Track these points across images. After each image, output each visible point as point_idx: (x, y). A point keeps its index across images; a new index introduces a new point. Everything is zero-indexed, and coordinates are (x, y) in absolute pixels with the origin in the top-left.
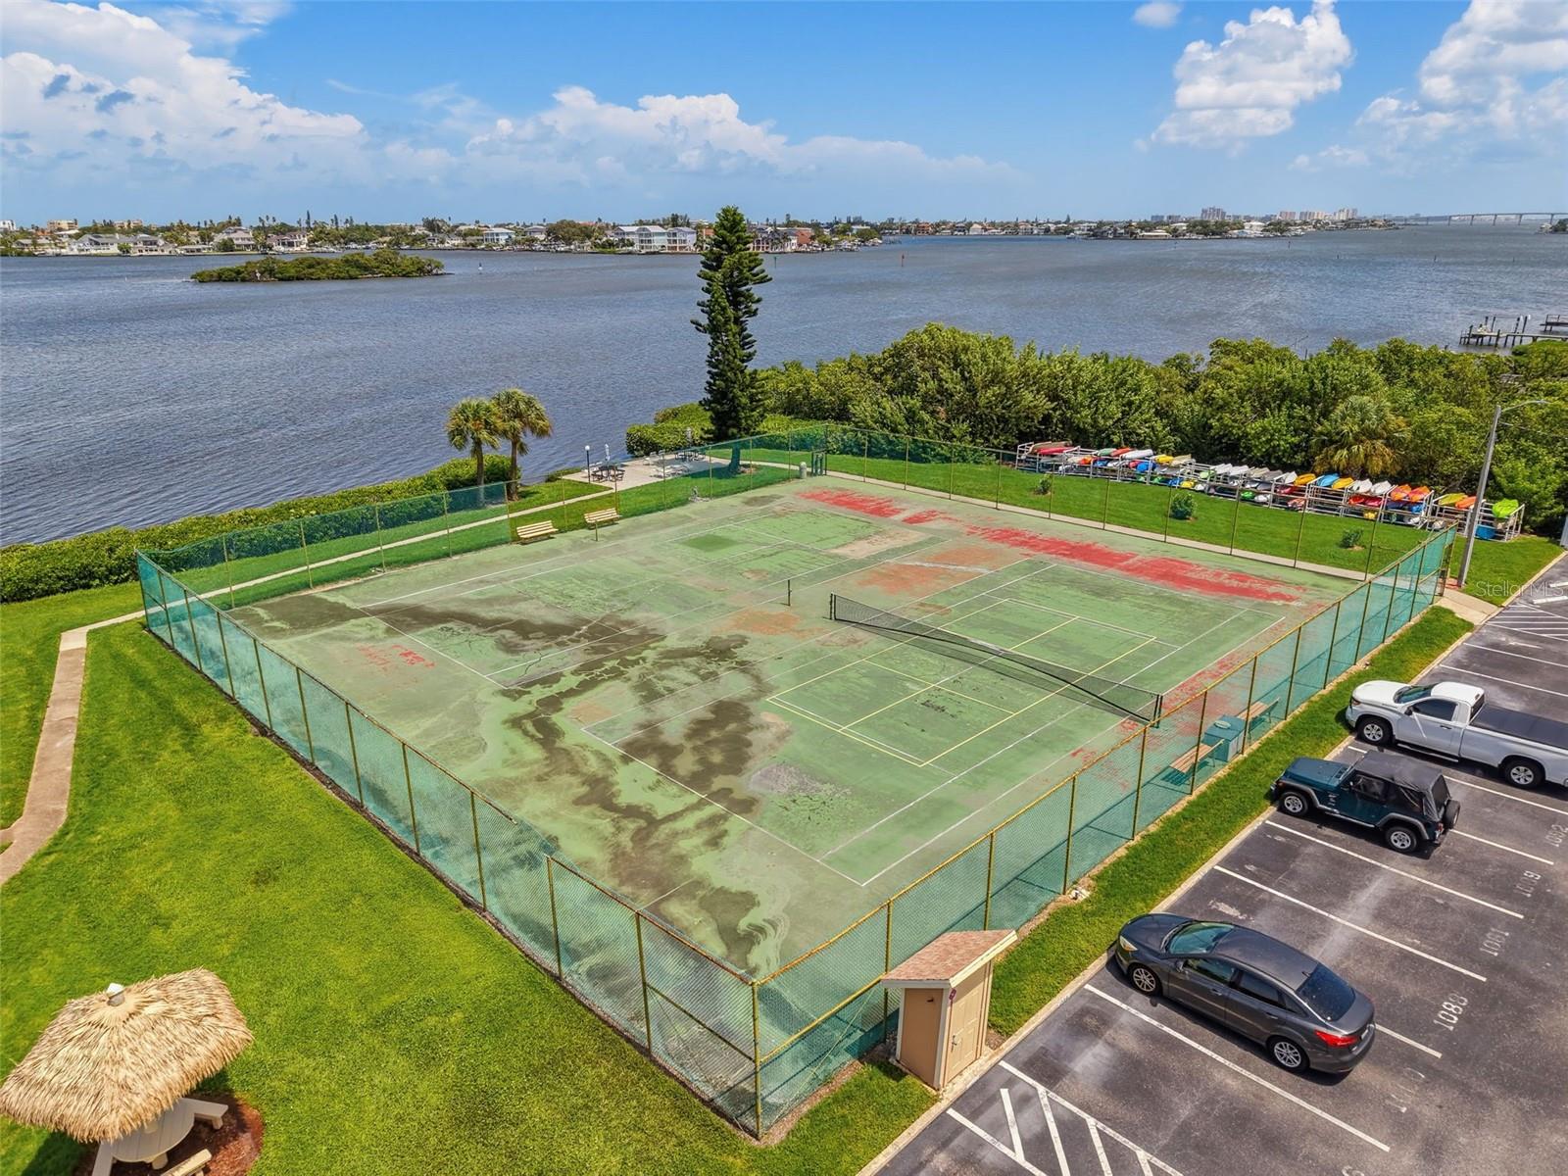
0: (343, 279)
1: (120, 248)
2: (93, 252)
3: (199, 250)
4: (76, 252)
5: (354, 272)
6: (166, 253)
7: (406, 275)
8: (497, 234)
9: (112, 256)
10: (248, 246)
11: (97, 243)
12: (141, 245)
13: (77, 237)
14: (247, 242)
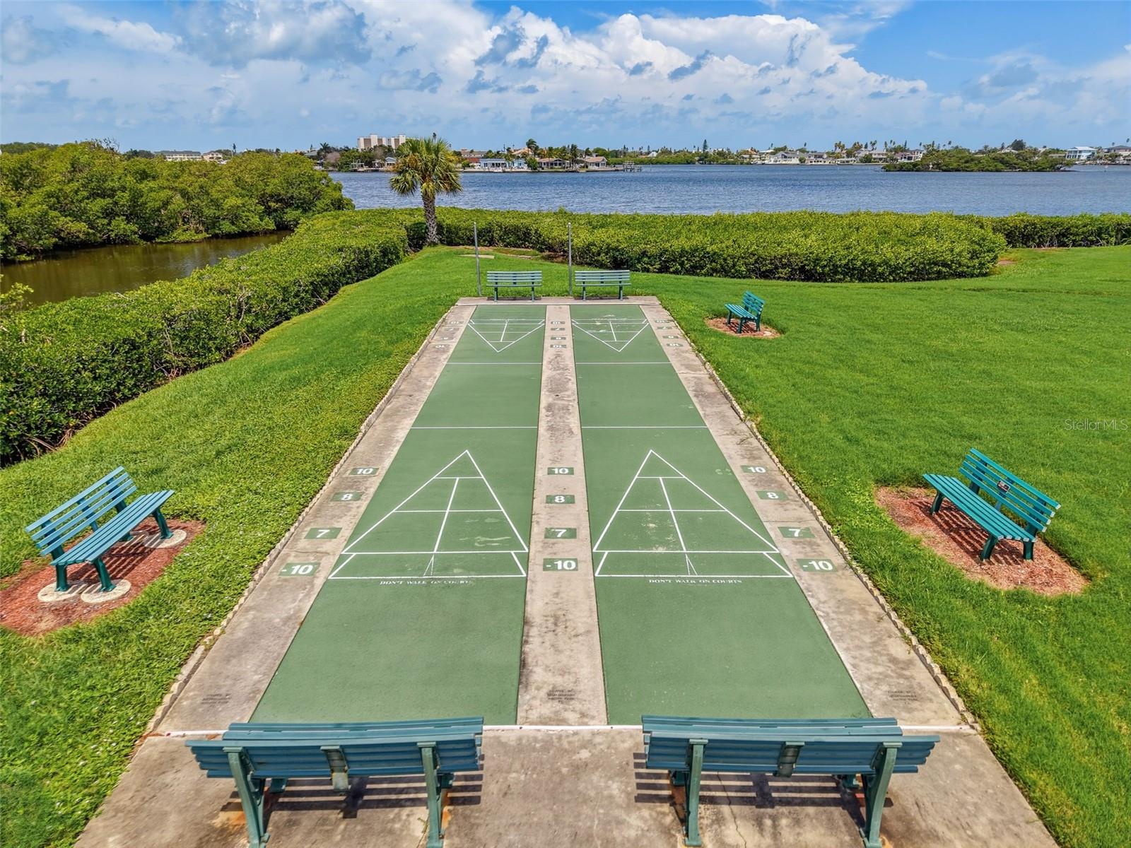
0: (992, 171)
1: (800, 160)
2: (784, 162)
3: (847, 162)
4: (772, 162)
5: (1000, 166)
6: (827, 163)
7: (1042, 170)
8: (1080, 152)
9: (794, 164)
10: (881, 159)
11: (785, 157)
12: (812, 158)
13: (773, 154)
14: (881, 156)
